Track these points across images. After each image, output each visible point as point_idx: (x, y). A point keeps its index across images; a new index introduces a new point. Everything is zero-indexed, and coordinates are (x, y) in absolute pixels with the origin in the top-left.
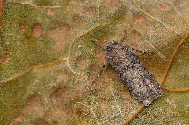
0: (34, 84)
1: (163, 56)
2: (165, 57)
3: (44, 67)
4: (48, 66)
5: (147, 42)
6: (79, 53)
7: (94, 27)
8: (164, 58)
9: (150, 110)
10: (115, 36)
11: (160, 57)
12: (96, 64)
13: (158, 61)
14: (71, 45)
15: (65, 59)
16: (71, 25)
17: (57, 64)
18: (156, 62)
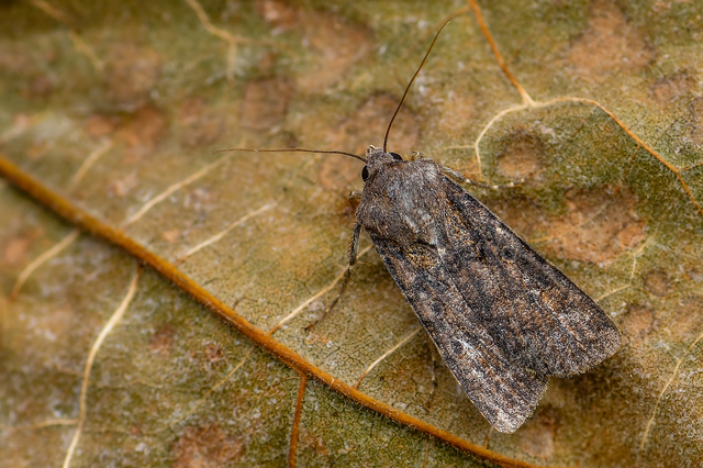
0: (410, 18)
1: (647, 441)
2: (646, 450)
3: (479, 31)
4: (488, 47)
5: (675, 364)
6: (554, 135)
7: (662, 157)
8: (642, 447)
9: (431, 459)
10: (665, 244)
11: (640, 430)
12: (538, 211)
13: (627, 428)
14: (575, 100)
15: (526, 96)
16: (658, 74)
17: (503, 75)
18: (619, 421)
